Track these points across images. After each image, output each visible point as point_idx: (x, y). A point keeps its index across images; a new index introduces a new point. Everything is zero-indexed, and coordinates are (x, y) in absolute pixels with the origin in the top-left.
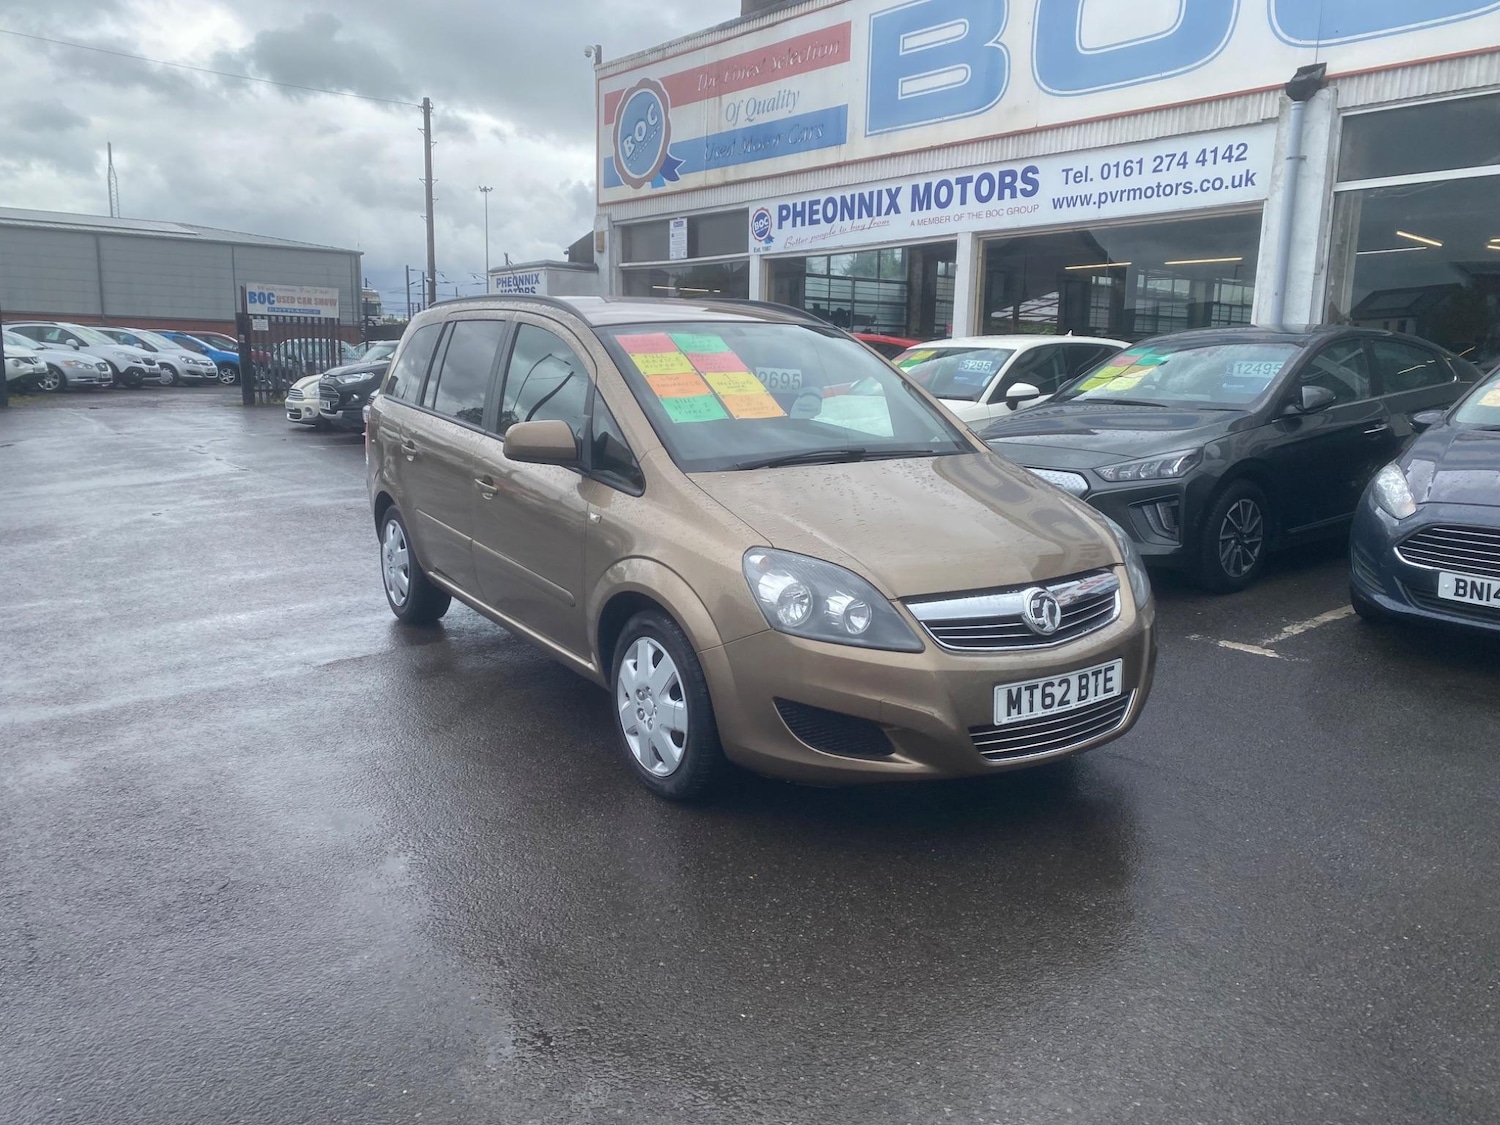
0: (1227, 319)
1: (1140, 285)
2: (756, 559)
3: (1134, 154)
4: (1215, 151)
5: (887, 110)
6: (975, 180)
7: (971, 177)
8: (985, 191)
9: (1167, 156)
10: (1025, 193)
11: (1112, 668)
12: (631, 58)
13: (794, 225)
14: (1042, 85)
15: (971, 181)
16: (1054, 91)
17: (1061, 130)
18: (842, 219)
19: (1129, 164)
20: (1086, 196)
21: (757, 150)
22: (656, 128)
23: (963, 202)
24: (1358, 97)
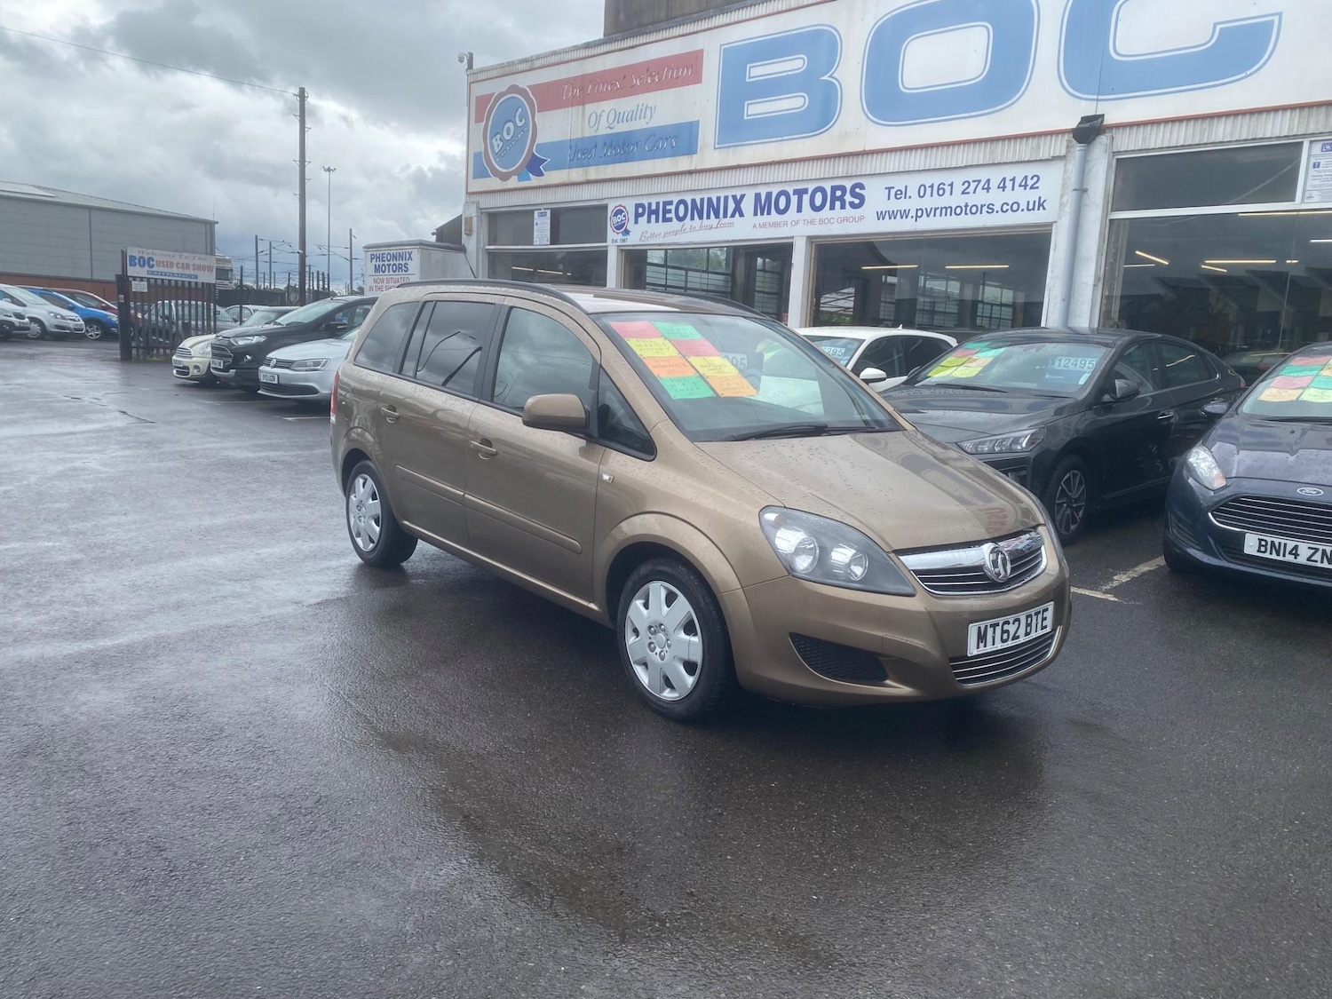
0: (988, 315)
1: (921, 284)
2: (771, 516)
3: (946, 178)
4: (1013, 180)
5: (733, 127)
6: (810, 192)
7: (807, 189)
8: (818, 201)
9: (974, 181)
10: (853, 205)
11: (1047, 610)
12: (501, 66)
13: (649, 221)
14: (869, 114)
15: (807, 193)
16: (880, 121)
17: (885, 154)
18: (692, 219)
19: (942, 186)
20: (905, 211)
21: (616, 155)
22: (523, 129)
23: (799, 210)
24: (1130, 143)
